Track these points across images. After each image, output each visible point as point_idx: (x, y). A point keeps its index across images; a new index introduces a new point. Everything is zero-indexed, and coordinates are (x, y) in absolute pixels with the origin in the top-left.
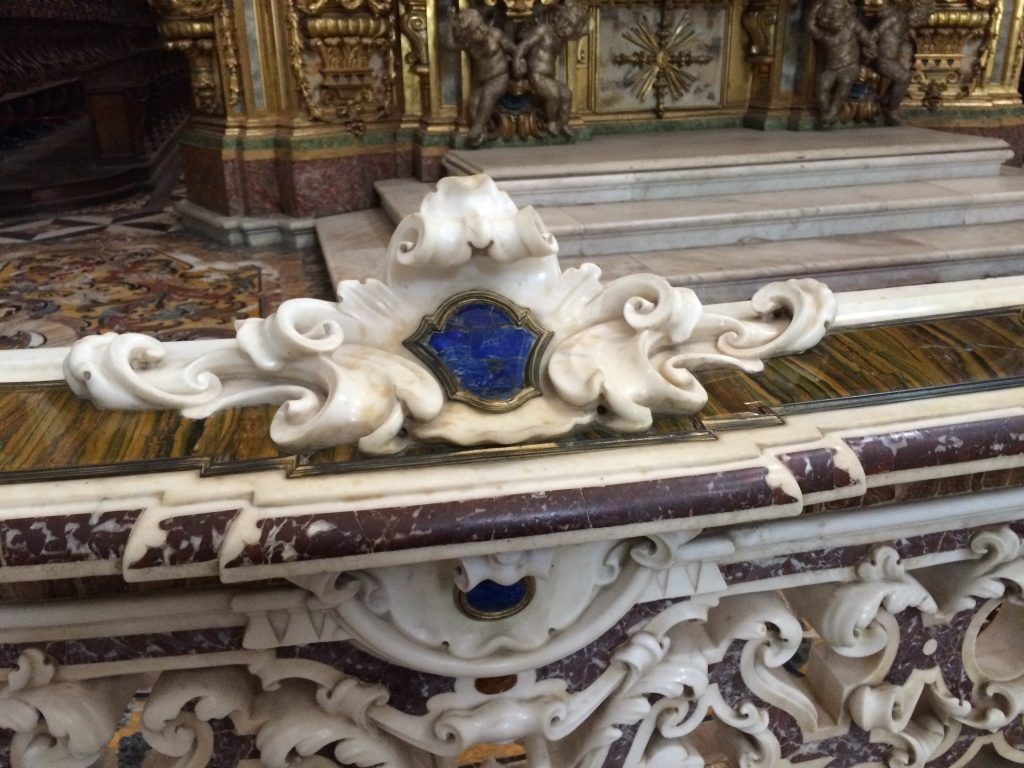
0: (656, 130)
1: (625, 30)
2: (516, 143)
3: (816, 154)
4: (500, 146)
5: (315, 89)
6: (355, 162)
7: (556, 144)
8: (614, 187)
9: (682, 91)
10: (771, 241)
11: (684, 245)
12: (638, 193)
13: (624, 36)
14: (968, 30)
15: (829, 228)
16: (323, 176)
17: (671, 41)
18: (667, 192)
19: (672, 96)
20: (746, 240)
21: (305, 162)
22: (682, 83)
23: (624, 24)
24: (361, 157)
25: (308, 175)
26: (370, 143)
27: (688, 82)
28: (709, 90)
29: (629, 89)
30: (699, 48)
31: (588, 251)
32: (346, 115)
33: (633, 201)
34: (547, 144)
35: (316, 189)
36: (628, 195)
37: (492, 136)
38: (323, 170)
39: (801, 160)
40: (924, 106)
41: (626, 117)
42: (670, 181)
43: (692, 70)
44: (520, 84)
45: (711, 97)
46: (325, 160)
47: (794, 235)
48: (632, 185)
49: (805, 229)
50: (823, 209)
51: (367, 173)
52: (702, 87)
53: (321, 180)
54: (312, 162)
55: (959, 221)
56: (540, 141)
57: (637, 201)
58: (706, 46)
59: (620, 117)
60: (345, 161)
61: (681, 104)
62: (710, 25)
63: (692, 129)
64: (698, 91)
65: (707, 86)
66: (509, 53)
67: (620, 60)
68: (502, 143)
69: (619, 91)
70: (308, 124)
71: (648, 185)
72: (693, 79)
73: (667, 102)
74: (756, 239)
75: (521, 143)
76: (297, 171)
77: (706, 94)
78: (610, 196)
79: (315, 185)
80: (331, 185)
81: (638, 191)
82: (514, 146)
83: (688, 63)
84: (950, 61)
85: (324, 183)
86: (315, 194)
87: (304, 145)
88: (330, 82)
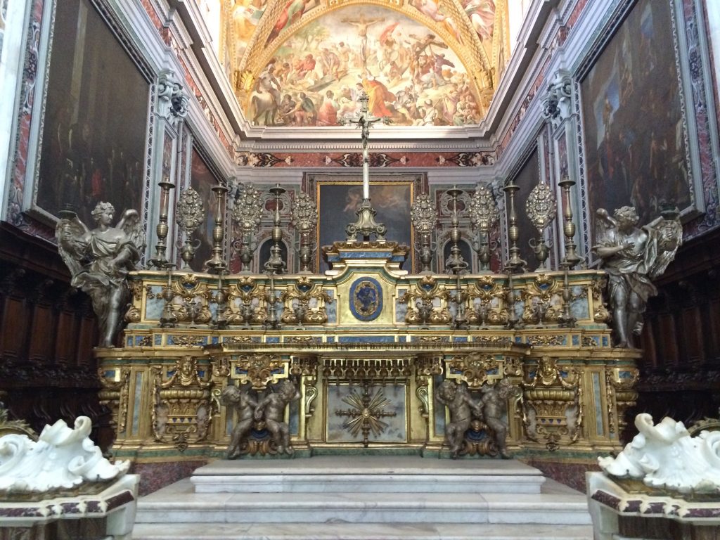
0: (363, 454)
1: (343, 397)
2: (259, 457)
3: (403, 470)
4: (249, 458)
5: (163, 425)
6: (175, 465)
7: (282, 458)
8: (271, 483)
9: (381, 432)
10: (350, 523)
11: (291, 520)
12: (287, 488)
13: (343, 400)
14: (563, 402)
15: (388, 517)
16: (154, 472)
17: (371, 404)
18: (305, 488)
19: (374, 434)
20: (332, 521)
21: (144, 464)
22: (380, 428)
23: (343, 394)
24: (180, 462)
25: (145, 471)
26: (188, 455)
27: (384, 427)
28: (399, 432)
29: (346, 430)
30: (390, 407)
31: (230, 520)
32: (177, 439)
33: (283, 492)
34: (277, 458)
35: (148, 479)
36: (280, 488)
37: (243, 452)
38: (155, 469)
39: (391, 474)
40: (547, 448)
41: (345, 445)
42: (304, 482)
43: (386, 420)
44: (260, 424)
45: (400, 436)
46: (157, 463)
47: (365, 520)
48: (283, 482)
49: (371, 516)
50: (380, 504)
51: (183, 472)
52: (393, 430)
53: (152, 474)
54: (149, 464)
55: (484, 520)
56: (273, 456)
57: (286, 492)
58: (394, 407)
59: (341, 445)
60: (170, 465)
61: (379, 439)
62: (395, 395)
63: (386, 455)
64: (391, 432)
65: (397, 429)
66: (253, 408)
67: (340, 414)
68: (251, 457)
69: (340, 430)
70: (154, 443)
71: (292, 483)
72: (387, 426)
73: (371, 438)
74: (339, 520)
75: (262, 457)
76: (138, 469)
77: (397, 435)
78: (269, 488)
79: (147, 477)
80: (158, 478)
81: (286, 486)
82: (257, 459)
83: (383, 416)
84: (559, 420)
85: (154, 476)
86: (147, 482)
87: (146, 455)
88: (171, 421)
